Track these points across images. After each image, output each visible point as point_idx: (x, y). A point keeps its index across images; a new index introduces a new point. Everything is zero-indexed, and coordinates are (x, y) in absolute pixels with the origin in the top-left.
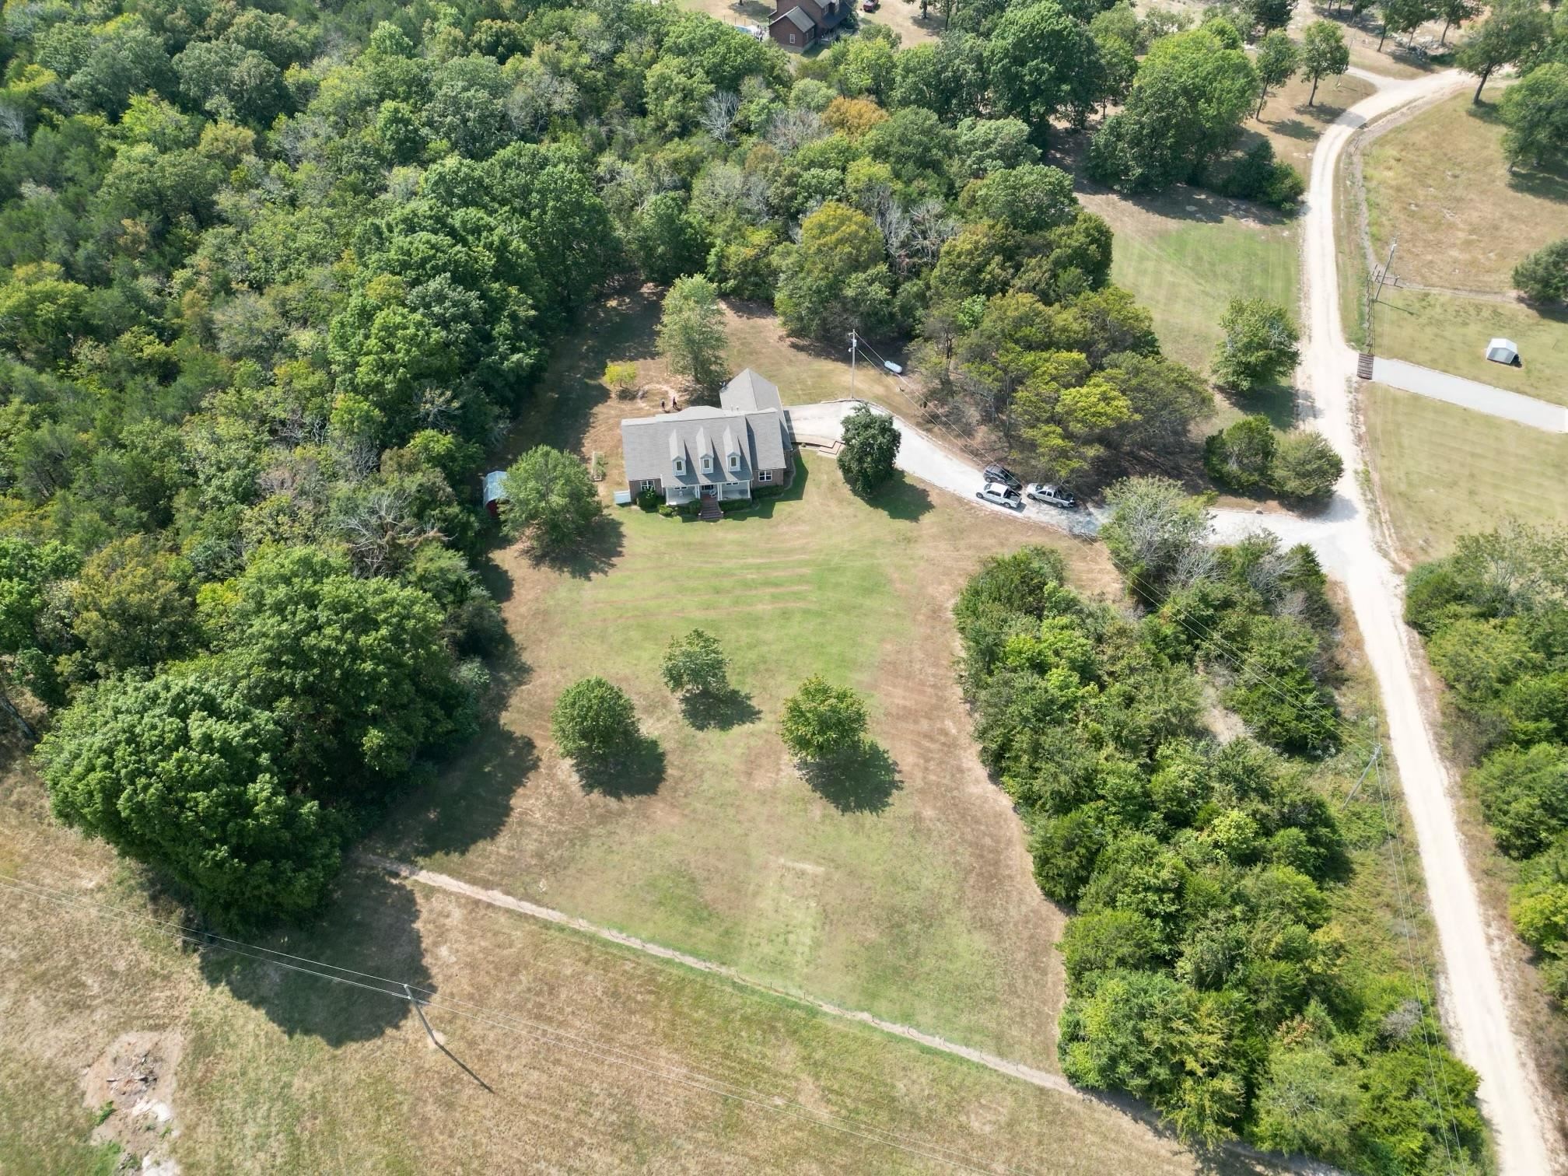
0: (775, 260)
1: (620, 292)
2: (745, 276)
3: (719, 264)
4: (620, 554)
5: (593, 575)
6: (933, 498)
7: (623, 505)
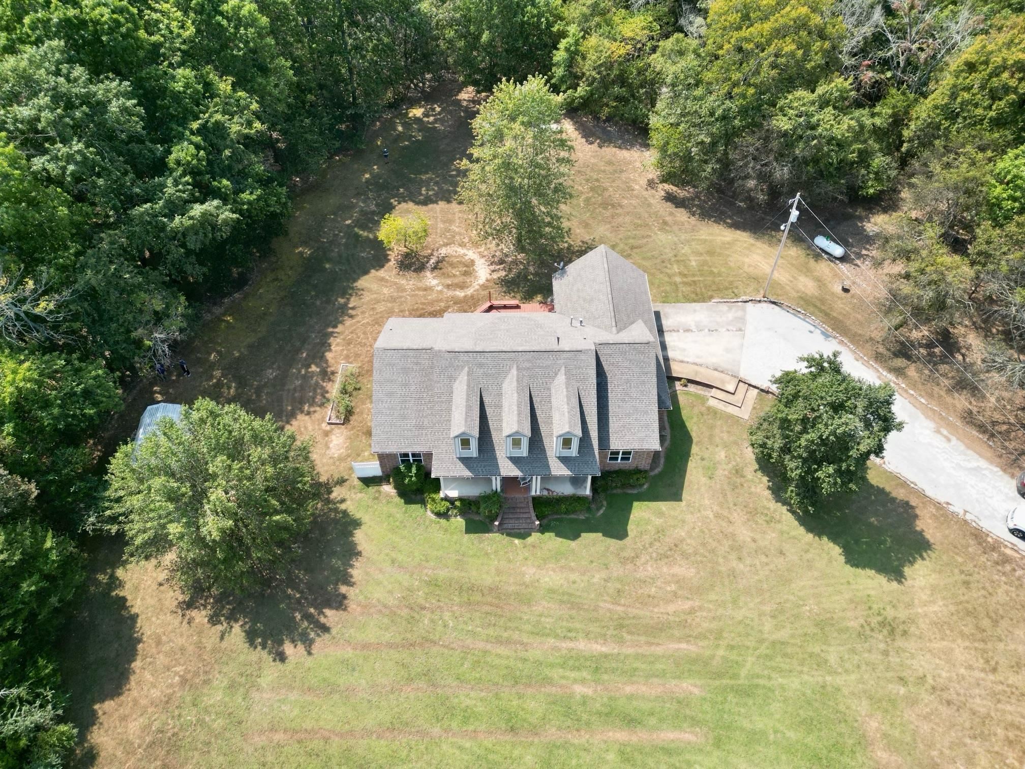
0: (657, 61)
1: (428, 98)
2: (605, 84)
3: (570, 63)
4: (339, 602)
5: (288, 648)
6: (926, 525)
7: (368, 481)
